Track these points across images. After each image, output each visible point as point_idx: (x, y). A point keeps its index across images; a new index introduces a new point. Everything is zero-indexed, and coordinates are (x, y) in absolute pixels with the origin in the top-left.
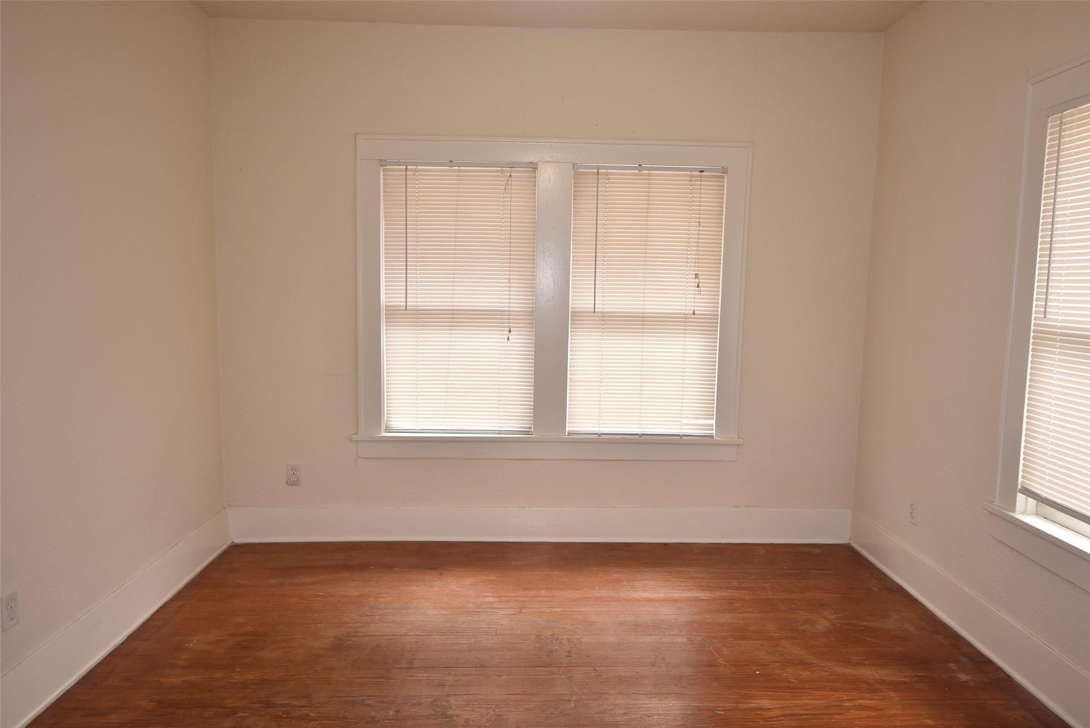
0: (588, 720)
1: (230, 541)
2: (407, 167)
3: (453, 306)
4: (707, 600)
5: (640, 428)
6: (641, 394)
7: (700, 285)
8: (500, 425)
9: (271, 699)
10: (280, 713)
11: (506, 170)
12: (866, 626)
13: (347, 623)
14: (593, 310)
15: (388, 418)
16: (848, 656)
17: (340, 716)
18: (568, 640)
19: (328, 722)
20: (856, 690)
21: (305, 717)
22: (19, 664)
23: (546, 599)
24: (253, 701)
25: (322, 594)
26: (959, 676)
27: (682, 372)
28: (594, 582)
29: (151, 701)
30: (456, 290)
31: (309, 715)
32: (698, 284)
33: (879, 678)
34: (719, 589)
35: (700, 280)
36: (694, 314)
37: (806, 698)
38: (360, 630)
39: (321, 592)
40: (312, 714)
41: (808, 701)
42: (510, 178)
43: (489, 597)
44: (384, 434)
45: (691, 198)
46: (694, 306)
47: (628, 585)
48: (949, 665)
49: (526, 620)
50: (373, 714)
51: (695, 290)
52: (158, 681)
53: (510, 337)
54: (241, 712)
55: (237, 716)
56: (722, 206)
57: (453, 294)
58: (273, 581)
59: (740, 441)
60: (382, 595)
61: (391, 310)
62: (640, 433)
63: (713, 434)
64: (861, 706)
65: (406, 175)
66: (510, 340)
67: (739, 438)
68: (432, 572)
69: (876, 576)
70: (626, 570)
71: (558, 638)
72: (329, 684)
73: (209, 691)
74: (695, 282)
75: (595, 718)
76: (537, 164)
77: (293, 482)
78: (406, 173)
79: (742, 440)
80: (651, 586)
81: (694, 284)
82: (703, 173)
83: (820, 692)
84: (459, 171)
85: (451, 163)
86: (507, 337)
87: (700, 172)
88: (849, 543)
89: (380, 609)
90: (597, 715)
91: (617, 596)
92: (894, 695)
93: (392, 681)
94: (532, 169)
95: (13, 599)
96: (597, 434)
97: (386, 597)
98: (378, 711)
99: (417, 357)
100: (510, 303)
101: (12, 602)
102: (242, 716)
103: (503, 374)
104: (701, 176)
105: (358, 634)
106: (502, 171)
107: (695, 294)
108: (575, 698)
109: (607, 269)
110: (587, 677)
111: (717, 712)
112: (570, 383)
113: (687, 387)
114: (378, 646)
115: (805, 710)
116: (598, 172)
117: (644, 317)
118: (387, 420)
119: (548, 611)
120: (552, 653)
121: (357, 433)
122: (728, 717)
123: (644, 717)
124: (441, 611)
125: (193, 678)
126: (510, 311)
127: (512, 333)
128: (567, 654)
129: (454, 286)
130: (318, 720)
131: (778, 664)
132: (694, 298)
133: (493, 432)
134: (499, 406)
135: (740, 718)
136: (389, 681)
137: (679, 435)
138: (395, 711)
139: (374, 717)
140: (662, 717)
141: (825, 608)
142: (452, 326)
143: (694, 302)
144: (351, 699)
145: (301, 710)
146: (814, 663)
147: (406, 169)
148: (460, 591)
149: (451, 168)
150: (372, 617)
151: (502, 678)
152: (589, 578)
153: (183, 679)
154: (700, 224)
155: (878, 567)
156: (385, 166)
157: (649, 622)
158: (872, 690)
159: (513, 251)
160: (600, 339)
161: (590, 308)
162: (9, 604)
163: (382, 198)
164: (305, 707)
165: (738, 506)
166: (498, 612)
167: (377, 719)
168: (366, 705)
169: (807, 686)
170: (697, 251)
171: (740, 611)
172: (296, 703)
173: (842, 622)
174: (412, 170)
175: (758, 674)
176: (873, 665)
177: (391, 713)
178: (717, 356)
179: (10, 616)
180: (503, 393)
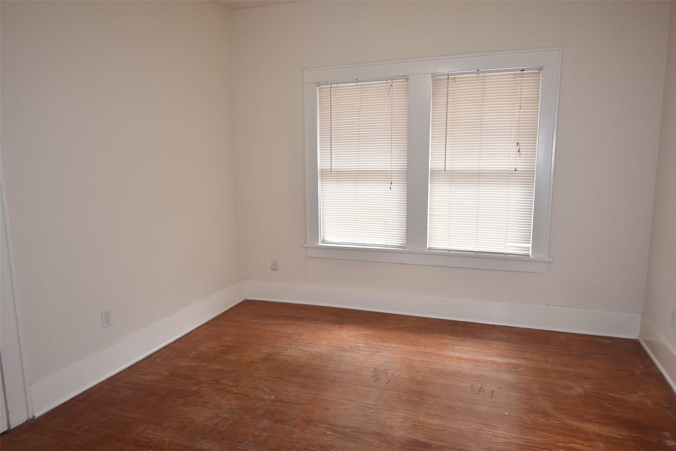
0: (376, 421)
1: (245, 298)
2: (331, 85)
3: (358, 169)
4: (500, 363)
5: (477, 247)
6: (477, 225)
7: (521, 150)
8: (386, 242)
9: (220, 380)
10: (221, 388)
11: (390, 82)
12: (612, 396)
13: (278, 347)
14: (444, 169)
15: (323, 235)
16: (583, 414)
17: (247, 394)
18: (392, 374)
19: (240, 396)
20: (574, 436)
21: (231, 392)
22: (112, 345)
23: (393, 349)
24: (212, 379)
25: (274, 330)
26: (667, 442)
27: (507, 210)
28: (430, 343)
29: (169, 372)
30: (360, 159)
31: (233, 391)
32: (519, 150)
33: (598, 432)
34: (513, 358)
35: (521, 147)
36: (516, 170)
37: (531, 435)
38: (282, 352)
39: (273, 329)
40: (234, 391)
41: (531, 438)
42: (391, 87)
43: (361, 343)
44: (320, 244)
45: (514, 90)
46: (516, 165)
47: (451, 348)
48: (664, 433)
49: (374, 359)
50: (263, 396)
51: (516, 154)
52: (177, 363)
53: (391, 187)
54: (203, 384)
55: (201, 385)
56: (538, 94)
57: (358, 161)
58: (254, 321)
59: (550, 260)
60: (303, 335)
61: (323, 171)
62: (476, 251)
63: (529, 254)
64: (571, 448)
65: (331, 90)
66: (392, 189)
67: (549, 257)
68: (337, 325)
69: (645, 364)
70: (455, 339)
71: (387, 372)
72: (251, 377)
73: (196, 371)
74: (517, 149)
75: (382, 421)
76: (408, 76)
77: (274, 269)
78: (331, 89)
79: (551, 259)
80: (466, 350)
81: (516, 150)
82: (523, 72)
83: (545, 433)
84: (361, 85)
85: (357, 81)
86: (390, 187)
87: (522, 71)
88: (638, 339)
89: (298, 342)
90: (384, 419)
91: (440, 353)
92: (602, 445)
93: (283, 381)
94: (405, 80)
95: (109, 313)
96: (447, 250)
97: (305, 336)
98: (267, 395)
99: (338, 199)
100: (391, 166)
101: (108, 315)
102: (203, 386)
103: (388, 210)
104: (522, 74)
105: (280, 353)
106: (387, 83)
107: (516, 157)
108: (376, 407)
109: (454, 142)
110: (391, 397)
112: (429, 216)
113: (510, 221)
114: (286, 361)
115: (526, 442)
116: (448, 78)
117: (479, 173)
118: (323, 237)
119: (390, 356)
120: (379, 380)
121: (305, 243)
122: (467, 436)
124: (329, 348)
125: (192, 364)
126: (391, 171)
127: (393, 184)
128: (387, 382)
129: (358, 156)
130: (236, 394)
131: (525, 411)
132: (516, 160)
133: (382, 245)
134: (385, 230)
136: (281, 380)
137: (504, 253)
138: (275, 396)
139: (263, 398)
141: (587, 380)
142: (357, 181)
143: (516, 162)
144: (257, 386)
145: (231, 388)
146: (552, 414)
147: (331, 87)
148: (346, 338)
149: (357, 84)
150: (291, 346)
151: (342, 389)
152: (428, 340)
153: (188, 364)
154: (520, 108)
155: (651, 358)
156: (320, 86)
157: (451, 371)
158: (586, 439)
159: (394, 133)
160: (449, 188)
161: (442, 168)
162: (106, 316)
163: (318, 105)
164: (234, 387)
165: (549, 305)
166: (361, 353)
167: (264, 399)
168: (263, 391)
169: (537, 428)
170: (518, 127)
171: (520, 373)
172: (231, 384)
173: (595, 391)
174: (334, 87)
175: (506, 414)
176: (599, 423)
177: (273, 397)
178: (534, 200)
179: (107, 321)
180: (388, 222)
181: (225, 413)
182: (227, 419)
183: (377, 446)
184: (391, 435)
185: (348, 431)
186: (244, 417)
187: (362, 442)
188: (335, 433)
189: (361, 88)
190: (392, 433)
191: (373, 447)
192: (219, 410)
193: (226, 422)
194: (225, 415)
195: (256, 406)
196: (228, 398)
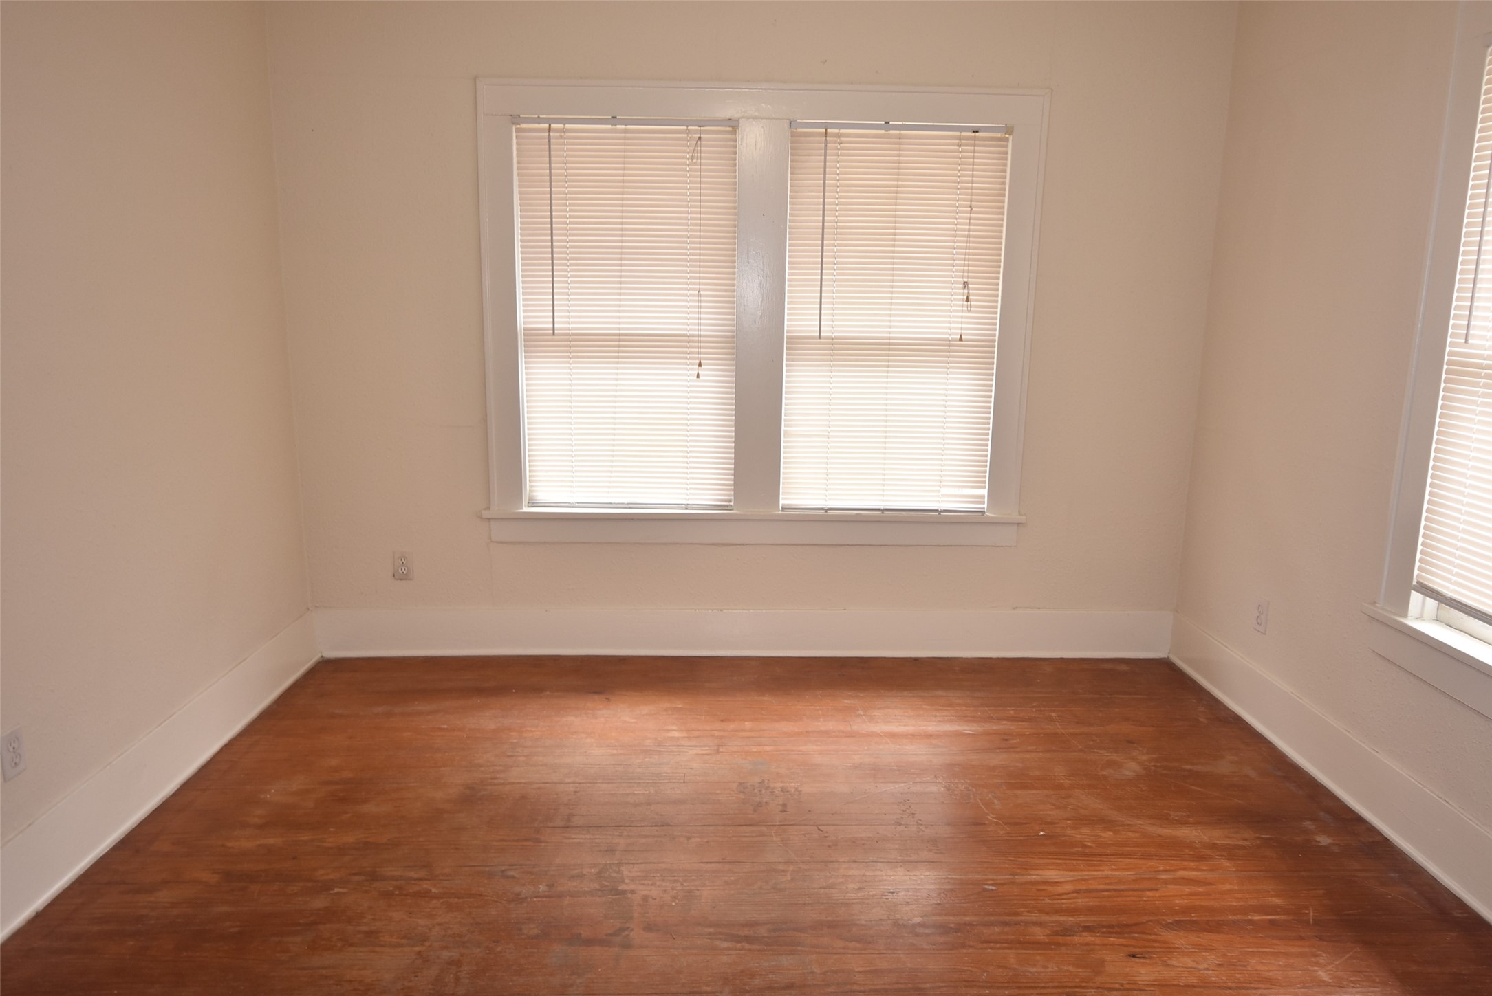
0: (809, 898)
1: (320, 655)
2: (550, 125)
3: (619, 329)
4: (973, 734)
5: (883, 501)
7: (971, 297)
8: (687, 497)
9: (378, 869)
10: (391, 889)
11: (693, 130)
12: (1190, 770)
13: (481, 767)
14: (818, 334)
15: (530, 486)
16: (1166, 812)
17: (472, 892)
18: (783, 789)
19: (456, 900)
20: (1176, 856)
21: (425, 895)
22: (30, 825)
23: (752, 734)
24: (354, 872)
25: (445, 726)
26: (1318, 838)
27: (942, 422)
28: (818, 710)
29: (214, 873)
31: (431, 890)
32: (967, 297)
33: (1208, 841)
34: (989, 720)
35: (971, 291)
36: (961, 339)
37: (1107, 868)
38: (498, 776)
39: (444, 724)
40: (433, 890)
41: (1110, 873)
42: (699, 142)
43: (674, 730)
44: (526, 509)
45: (959, 171)
46: (961, 329)
47: (864, 715)
48: (1304, 823)
49: (725, 762)
50: (517, 889)
51: (963, 306)
52: (223, 845)
53: (700, 373)
54: (337, 887)
55: (332, 892)
56: (1004, 183)
57: (619, 312)
58: (380, 709)
59: (1022, 519)
60: (529, 729)
61: (534, 336)
62: (882, 508)
63: (984, 508)
64: (1183, 879)
65: (550, 138)
66: (701, 378)
67: (1020, 514)
68: (596, 697)
69: (1205, 702)
70: (861, 695)
71: (768, 787)
72: (456, 849)
73: (294, 858)
74: (963, 294)
75: (820, 894)
76: (737, 121)
77: (402, 575)
78: (549, 135)
79: (1024, 517)
80: (896, 716)
81: (962, 297)
82: (977, 134)
83: (1127, 860)
84: (626, 132)
85: (614, 120)
86: (696, 373)
87: (974, 132)
88: (1168, 658)
89: (526, 747)
90: (823, 890)
91: (849, 729)
92: (1228, 864)
93: (543, 844)
94: (731, 129)
95: (17, 738)
96: (822, 509)
97: (535, 731)
98: (524, 885)
99: (570, 401)
100: (699, 324)
101: (14, 742)
102: (338, 893)
103: (691, 425)
104: (975, 139)
105: (496, 781)
106: (688, 132)
107: (962, 311)
108: (791, 868)
109: (838, 274)
110: (808, 840)
111: (987, 887)
112: (784, 437)
113: (948, 444)
114: (523, 797)
115: (1106, 884)
116: (826, 133)
117: (889, 344)
118: (530, 491)
119: (755, 750)
120: (761, 806)
121: (489, 508)
122: (1001, 894)
123: (887, 894)
124: (608, 751)
125: (271, 841)
126: (699, 336)
127: (703, 367)
128: (780, 808)
129: (620, 300)
130: (442, 898)
131: (1069, 822)
132: (962, 317)
133: (678, 506)
134: (686, 470)
135: (1017, 896)
136: (538, 844)
137: (937, 511)
138: (547, 885)
139: (519, 894)
140: (910, 893)
141: (1135, 745)
142: (618, 358)
143: (962, 323)
144: (487, 869)
145: (420, 884)
146: (1118, 821)
147: (550, 128)
148: (634, 722)
149: (614, 127)
150: (515, 758)
151: (693, 840)
152: (811, 706)
153: (258, 843)
154: (971, 210)
156: (519, 124)
157: (893, 764)
158: (1197, 857)
159: (705, 249)
160: (827, 375)
161: (814, 331)
162: (10, 745)
163: (515, 172)
164: (425, 879)
165: (1017, 608)
166: (688, 752)
167: (522, 896)
168: (508, 877)
169: (1109, 852)
170: (966, 249)
171: (1018, 750)
172: (412, 874)
173: (1158, 764)
174: (557, 130)
175: (1042, 835)
176: (1199, 823)
177: (542, 888)
178: (993, 399)
179: (12, 760)
180: (691, 452)
181: (445, 948)
182: (457, 963)
183: (843, 951)
184: (858, 922)
185: (762, 931)
186: (499, 949)
187: (807, 949)
188: (738, 942)
189: (625, 138)
190: (855, 917)
191: (836, 956)
192: (423, 945)
193: (460, 971)
194: (446, 954)
195: (513, 916)
196: (428, 910)
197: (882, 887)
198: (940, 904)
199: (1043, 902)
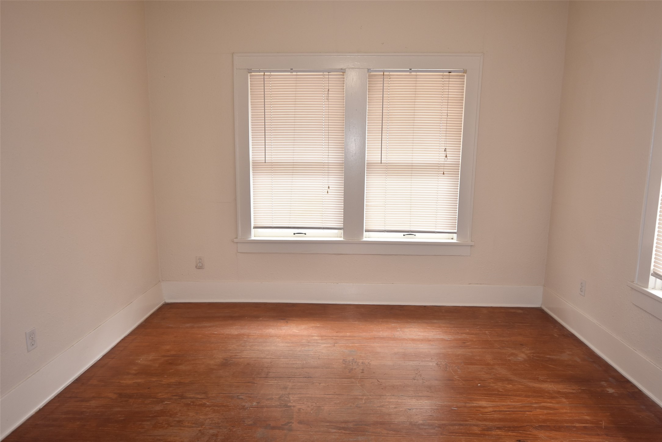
0: (373, 411)
1: (164, 301)
2: (264, 73)
3: (293, 160)
4: (449, 340)
6: (411, 214)
9: (184, 394)
10: (189, 402)
11: (326, 74)
12: (549, 358)
13: (230, 350)
14: (380, 162)
16: (537, 376)
17: (224, 405)
18: (362, 363)
19: (217, 408)
20: (541, 397)
21: (204, 405)
22: (38, 371)
23: (350, 338)
24: (174, 395)
25: (216, 333)
26: (608, 390)
27: (436, 200)
28: (380, 328)
29: (114, 394)
30: (295, 150)
33: (556, 390)
34: (457, 334)
37: (509, 401)
38: (238, 354)
39: (216, 332)
40: (207, 403)
41: (510, 403)
42: (328, 79)
43: (316, 336)
44: (253, 238)
45: (443, 89)
47: (400, 330)
48: (601, 383)
49: (337, 351)
50: (244, 404)
52: (119, 382)
54: (166, 401)
55: (164, 403)
56: (463, 95)
57: (294, 152)
58: (188, 325)
59: (473, 244)
60: (252, 334)
61: (256, 163)
64: (544, 407)
65: (264, 78)
67: (472, 241)
68: (282, 321)
69: (557, 327)
70: (399, 322)
71: (356, 362)
72: (218, 386)
73: (148, 388)
75: (377, 409)
76: (345, 70)
77: (200, 267)
78: (264, 77)
80: (415, 331)
82: (450, 74)
83: (518, 397)
84: (297, 75)
85: (292, 70)
88: (541, 307)
89: (250, 342)
90: (378, 408)
91: (393, 337)
92: (565, 401)
93: (256, 385)
94: (342, 73)
95: (33, 333)
98: (247, 402)
99: (272, 192)
101: (32, 335)
102: (166, 404)
104: (449, 76)
105: (237, 357)
108: (365, 397)
109: (389, 136)
110: (373, 385)
111: (453, 408)
112: (366, 207)
113: (439, 210)
114: (248, 364)
115: (508, 408)
116: (384, 74)
117: (412, 166)
119: (351, 345)
120: (352, 370)
121: (237, 238)
122: (459, 412)
123: (407, 410)
124: (286, 344)
125: (139, 381)
128: (361, 371)
129: (294, 147)
130: (211, 407)
131: (492, 380)
134: (322, 222)
135: (467, 412)
136: (254, 385)
138: (257, 402)
139: (244, 406)
140: (418, 410)
141: (524, 346)
142: (293, 172)
144: (231, 395)
145: (202, 401)
146: (515, 380)
147: (264, 74)
148: (298, 332)
149: (292, 73)
150: (245, 347)
151: (322, 384)
152: (377, 326)
153: (134, 381)
154: (448, 107)
155: (559, 322)
156: (251, 73)
157: (413, 353)
158: (551, 397)
159: (330, 125)
160: (384, 180)
161: (379, 160)
162: (31, 336)
163: (249, 93)
164: (204, 399)
165: (471, 284)
166: (321, 346)
167: (246, 407)
168: (240, 399)
169: (510, 394)
170: (446, 124)
171: (470, 347)
172: (199, 396)
173: (534, 355)
174: (267, 75)
175: (479, 386)
176: (552, 382)
177: (254, 404)
178: (459, 190)
179: (31, 343)
180: (324, 213)
181: (211, 429)
182: (216, 435)
183: (386, 435)
184: (394, 422)
185: (351, 425)
186: (234, 430)
187: (370, 434)
188: (340, 430)
189: (296, 78)
190: (393, 420)
191: (383, 437)
192: (202, 427)
193: (217, 439)
194: (211, 431)
195: (241, 415)
196: (205, 412)
197: (405, 407)
198: (431, 415)
199: (479, 415)
